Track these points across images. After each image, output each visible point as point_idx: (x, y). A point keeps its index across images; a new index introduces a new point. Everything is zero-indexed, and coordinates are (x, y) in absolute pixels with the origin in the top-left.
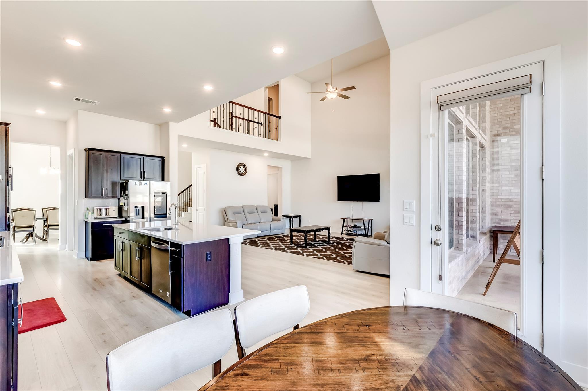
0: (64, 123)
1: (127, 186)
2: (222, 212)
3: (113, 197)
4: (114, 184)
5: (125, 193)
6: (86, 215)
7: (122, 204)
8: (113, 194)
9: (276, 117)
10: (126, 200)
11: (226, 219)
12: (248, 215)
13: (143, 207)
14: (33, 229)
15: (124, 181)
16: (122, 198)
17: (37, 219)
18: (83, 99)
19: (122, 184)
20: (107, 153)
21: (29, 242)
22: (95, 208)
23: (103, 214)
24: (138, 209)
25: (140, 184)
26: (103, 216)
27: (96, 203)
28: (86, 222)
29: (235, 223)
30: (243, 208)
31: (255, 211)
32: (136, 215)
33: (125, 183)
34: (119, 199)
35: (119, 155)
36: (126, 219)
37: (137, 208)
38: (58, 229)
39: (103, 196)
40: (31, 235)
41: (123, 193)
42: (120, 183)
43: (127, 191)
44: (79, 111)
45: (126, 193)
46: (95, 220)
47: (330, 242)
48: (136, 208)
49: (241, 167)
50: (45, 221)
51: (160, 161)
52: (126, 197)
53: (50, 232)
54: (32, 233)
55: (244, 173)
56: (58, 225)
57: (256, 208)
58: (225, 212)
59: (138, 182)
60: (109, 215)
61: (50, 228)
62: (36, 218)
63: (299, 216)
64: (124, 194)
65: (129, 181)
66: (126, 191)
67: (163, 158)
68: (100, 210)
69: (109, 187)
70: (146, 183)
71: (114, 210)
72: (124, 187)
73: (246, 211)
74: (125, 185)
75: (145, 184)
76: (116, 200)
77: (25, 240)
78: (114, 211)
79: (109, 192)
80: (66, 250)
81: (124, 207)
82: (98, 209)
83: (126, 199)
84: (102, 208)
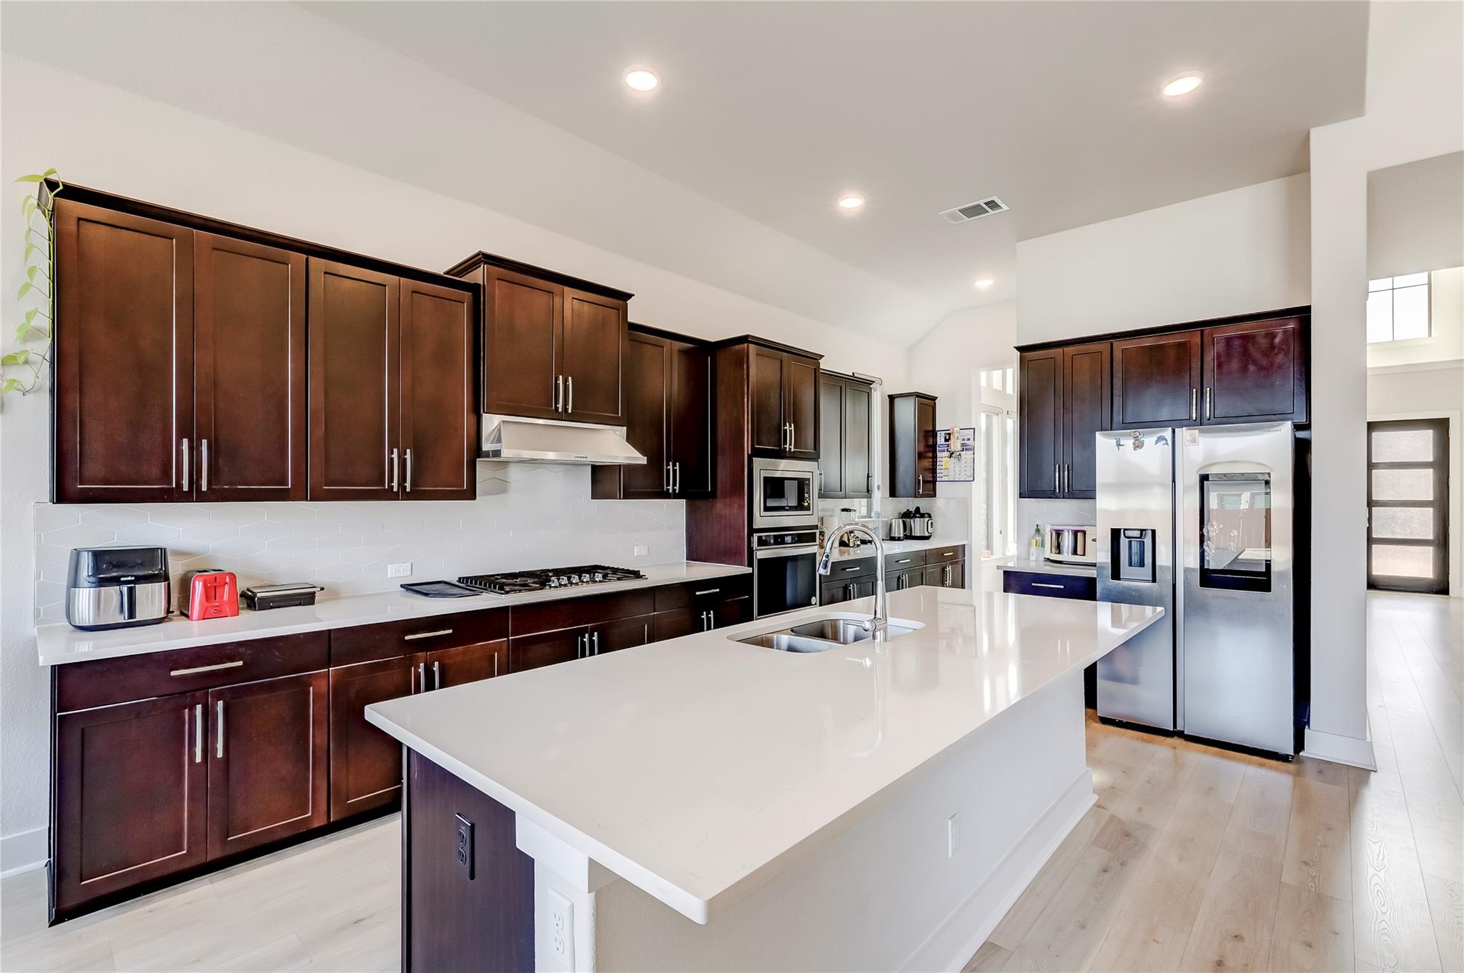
8: (1088, 486)
13: (1153, 536)
20: (1070, 350)
23: (1067, 549)
24: (1141, 543)
25: (1138, 446)
26: (1068, 555)
35: (1105, 345)
39: (1058, 491)
44: (1019, 246)
46: (1047, 566)
59: (1128, 440)
60: (1083, 555)
67: (1303, 315)
68: (1059, 534)
69: (1075, 459)
70: (1160, 439)
71: (1093, 537)
75: (1157, 442)
78: (1093, 542)
79: (1075, 479)
82: (1054, 533)
84: (1062, 531)
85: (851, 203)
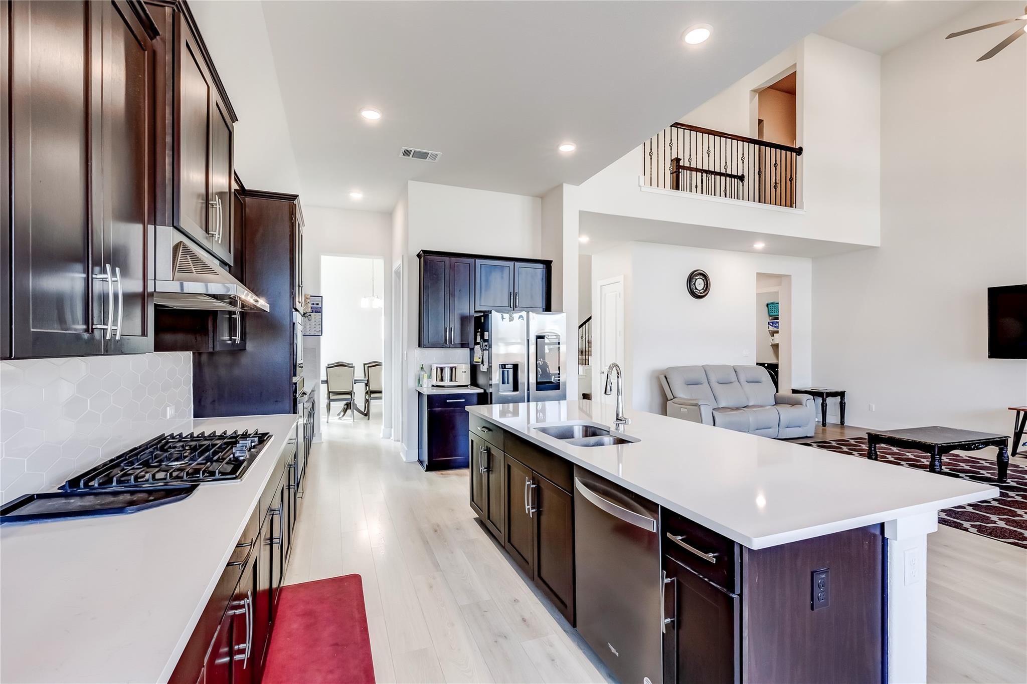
0: (389, 215)
1: (487, 323)
2: (658, 379)
3: (463, 345)
4: (464, 319)
5: (482, 337)
6: (419, 380)
7: (477, 359)
8: (462, 341)
9: (791, 150)
10: (486, 353)
11: (670, 396)
12: (718, 388)
13: (515, 367)
14: (352, 397)
15: (482, 314)
16: (477, 348)
17: (356, 382)
18: (416, 150)
19: (477, 319)
20: (453, 259)
21: (347, 416)
22: (434, 367)
23: (447, 378)
24: (508, 371)
25: (511, 319)
26: (447, 382)
27: (435, 357)
28: (419, 393)
29: (696, 405)
30: (705, 369)
31: (734, 378)
32: (503, 383)
33: (483, 318)
34: (472, 350)
35: (471, 261)
36: (485, 390)
37: (505, 368)
38: (380, 398)
39: (446, 343)
40: (348, 406)
41: (479, 338)
42: (475, 317)
43: (488, 333)
44: (410, 182)
45: (485, 338)
46: (434, 389)
47: (1005, 482)
48: (503, 368)
49: (696, 279)
50: (367, 385)
51: (543, 271)
52: (486, 345)
53: (372, 402)
54: (350, 402)
55: (704, 292)
56: (380, 392)
57: (735, 372)
58: (666, 378)
59: (506, 316)
60: (455, 381)
61: (373, 395)
62: (355, 379)
63: (842, 394)
64: (482, 340)
65: (490, 313)
66: (485, 333)
67: (548, 264)
68: (442, 369)
69: (456, 325)
70: (521, 317)
71: (464, 370)
72: (481, 324)
73: (713, 378)
74: (482, 320)
75: (519, 318)
76: (466, 351)
77: (342, 413)
78: (464, 373)
79: (456, 336)
80: (391, 438)
81: (481, 365)
82: (439, 369)
83: (486, 349)
84: (444, 367)
85: (371, 116)
